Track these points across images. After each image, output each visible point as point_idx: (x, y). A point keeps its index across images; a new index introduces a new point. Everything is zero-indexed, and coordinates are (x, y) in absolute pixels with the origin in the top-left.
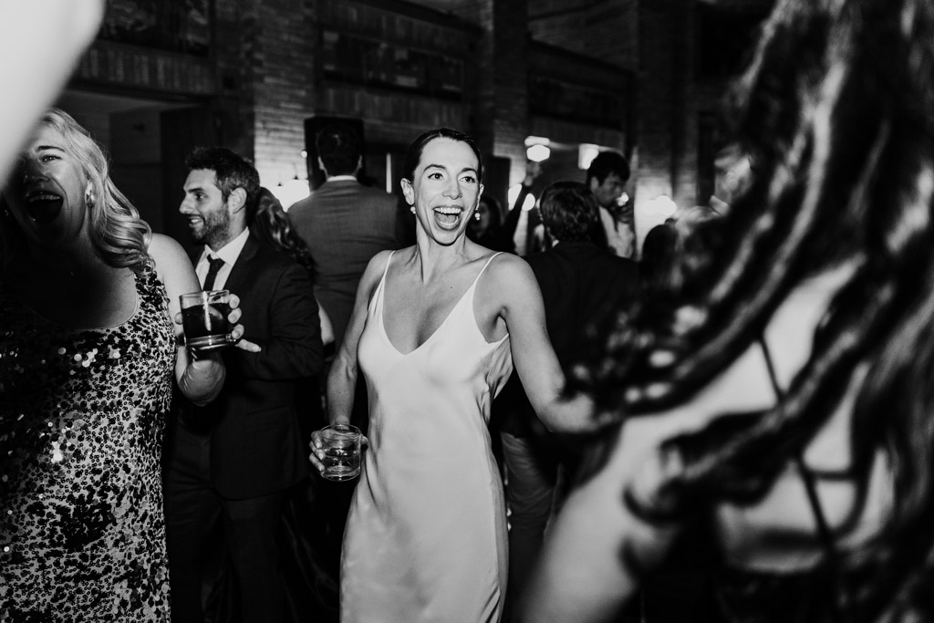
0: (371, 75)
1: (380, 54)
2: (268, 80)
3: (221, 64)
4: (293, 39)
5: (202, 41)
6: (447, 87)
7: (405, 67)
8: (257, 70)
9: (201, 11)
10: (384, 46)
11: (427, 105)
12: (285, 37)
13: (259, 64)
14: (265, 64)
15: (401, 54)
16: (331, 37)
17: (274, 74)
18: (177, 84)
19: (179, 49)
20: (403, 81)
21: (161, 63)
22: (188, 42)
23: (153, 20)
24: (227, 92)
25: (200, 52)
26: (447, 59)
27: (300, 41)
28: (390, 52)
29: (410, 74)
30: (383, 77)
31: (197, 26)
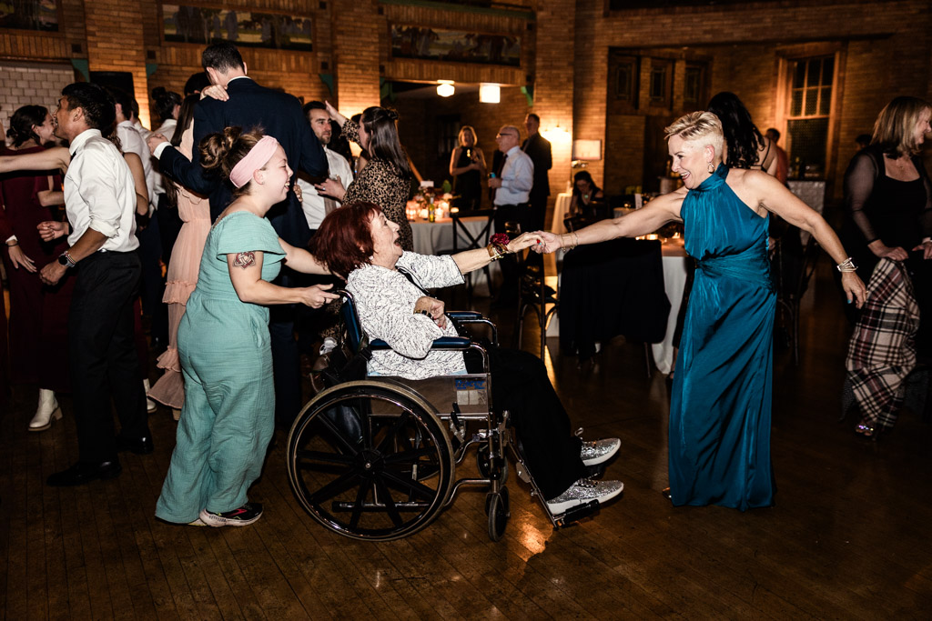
0: (212, 35)
1: (222, 18)
2: (101, 45)
3: (70, 36)
4: (123, 14)
5: (53, 20)
6: (293, 40)
7: (248, 26)
8: (90, 38)
10: (225, 12)
11: (272, 56)
12: (115, 13)
13: (93, 34)
14: (97, 34)
15: (244, 17)
16: (171, 9)
17: (108, 40)
18: (33, 52)
19: (35, 27)
20: (246, 38)
21: (19, 38)
22: (40, 23)
23: (12, 10)
24: (75, 55)
25: (52, 29)
26: (294, 17)
27: (130, 15)
28: (232, 17)
29: (255, 32)
30: (225, 36)
31: (46, 10)
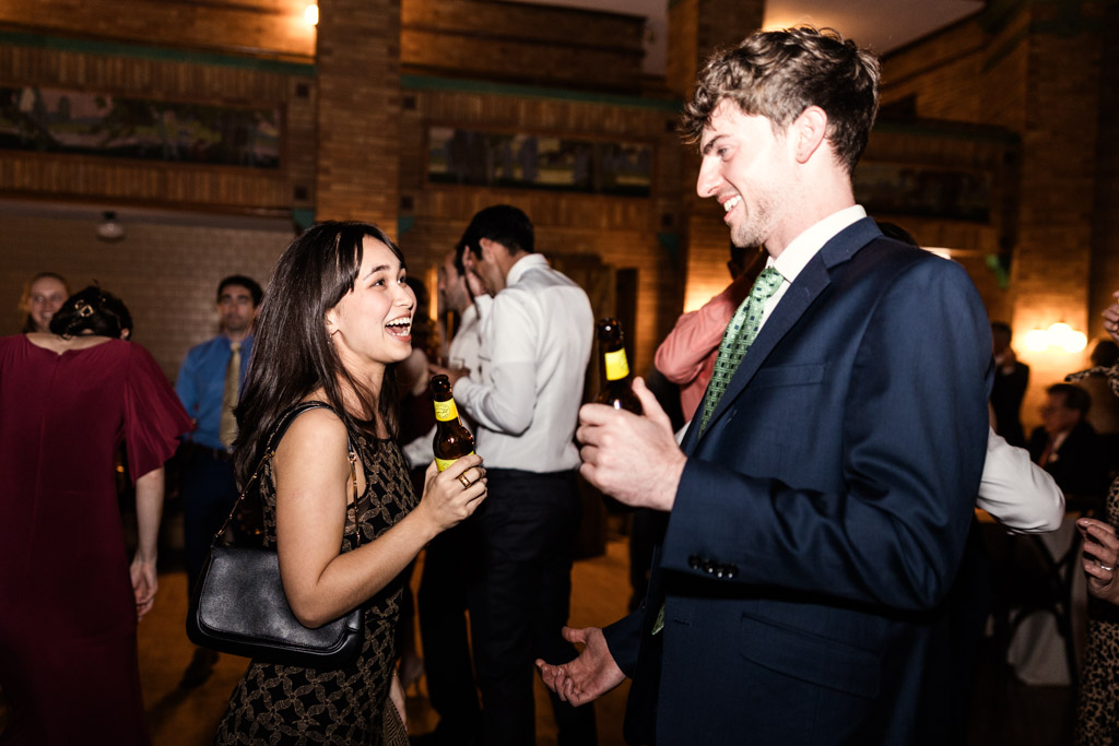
0: (499, 173)
1: (516, 147)
2: (336, 187)
3: (293, 175)
4: (372, 141)
5: (273, 152)
6: (622, 180)
7: (554, 159)
8: (322, 178)
9: (272, 122)
10: (521, 138)
11: (587, 204)
12: (361, 140)
13: (326, 171)
15: (549, 145)
16: (441, 135)
17: (345, 180)
19: (247, 162)
20: (549, 177)
21: (224, 179)
22: (255, 156)
23: (217, 137)
24: (299, 204)
25: (270, 165)
26: (625, 146)
27: (382, 142)
28: (531, 145)
29: (563, 168)
30: (518, 174)
31: (266, 138)
